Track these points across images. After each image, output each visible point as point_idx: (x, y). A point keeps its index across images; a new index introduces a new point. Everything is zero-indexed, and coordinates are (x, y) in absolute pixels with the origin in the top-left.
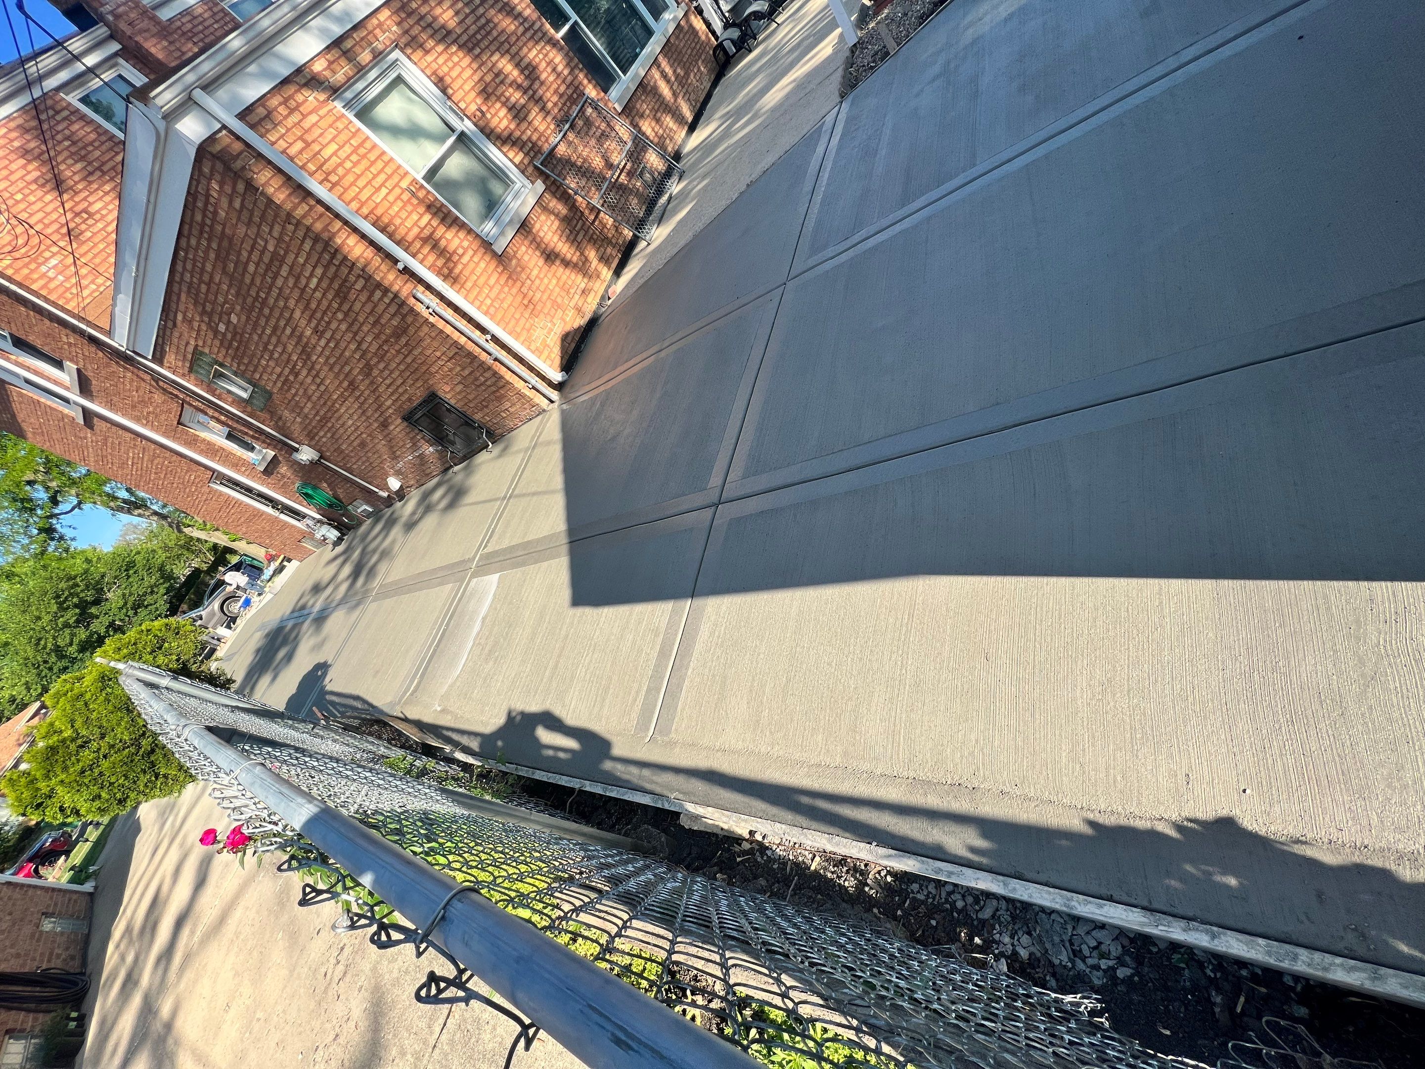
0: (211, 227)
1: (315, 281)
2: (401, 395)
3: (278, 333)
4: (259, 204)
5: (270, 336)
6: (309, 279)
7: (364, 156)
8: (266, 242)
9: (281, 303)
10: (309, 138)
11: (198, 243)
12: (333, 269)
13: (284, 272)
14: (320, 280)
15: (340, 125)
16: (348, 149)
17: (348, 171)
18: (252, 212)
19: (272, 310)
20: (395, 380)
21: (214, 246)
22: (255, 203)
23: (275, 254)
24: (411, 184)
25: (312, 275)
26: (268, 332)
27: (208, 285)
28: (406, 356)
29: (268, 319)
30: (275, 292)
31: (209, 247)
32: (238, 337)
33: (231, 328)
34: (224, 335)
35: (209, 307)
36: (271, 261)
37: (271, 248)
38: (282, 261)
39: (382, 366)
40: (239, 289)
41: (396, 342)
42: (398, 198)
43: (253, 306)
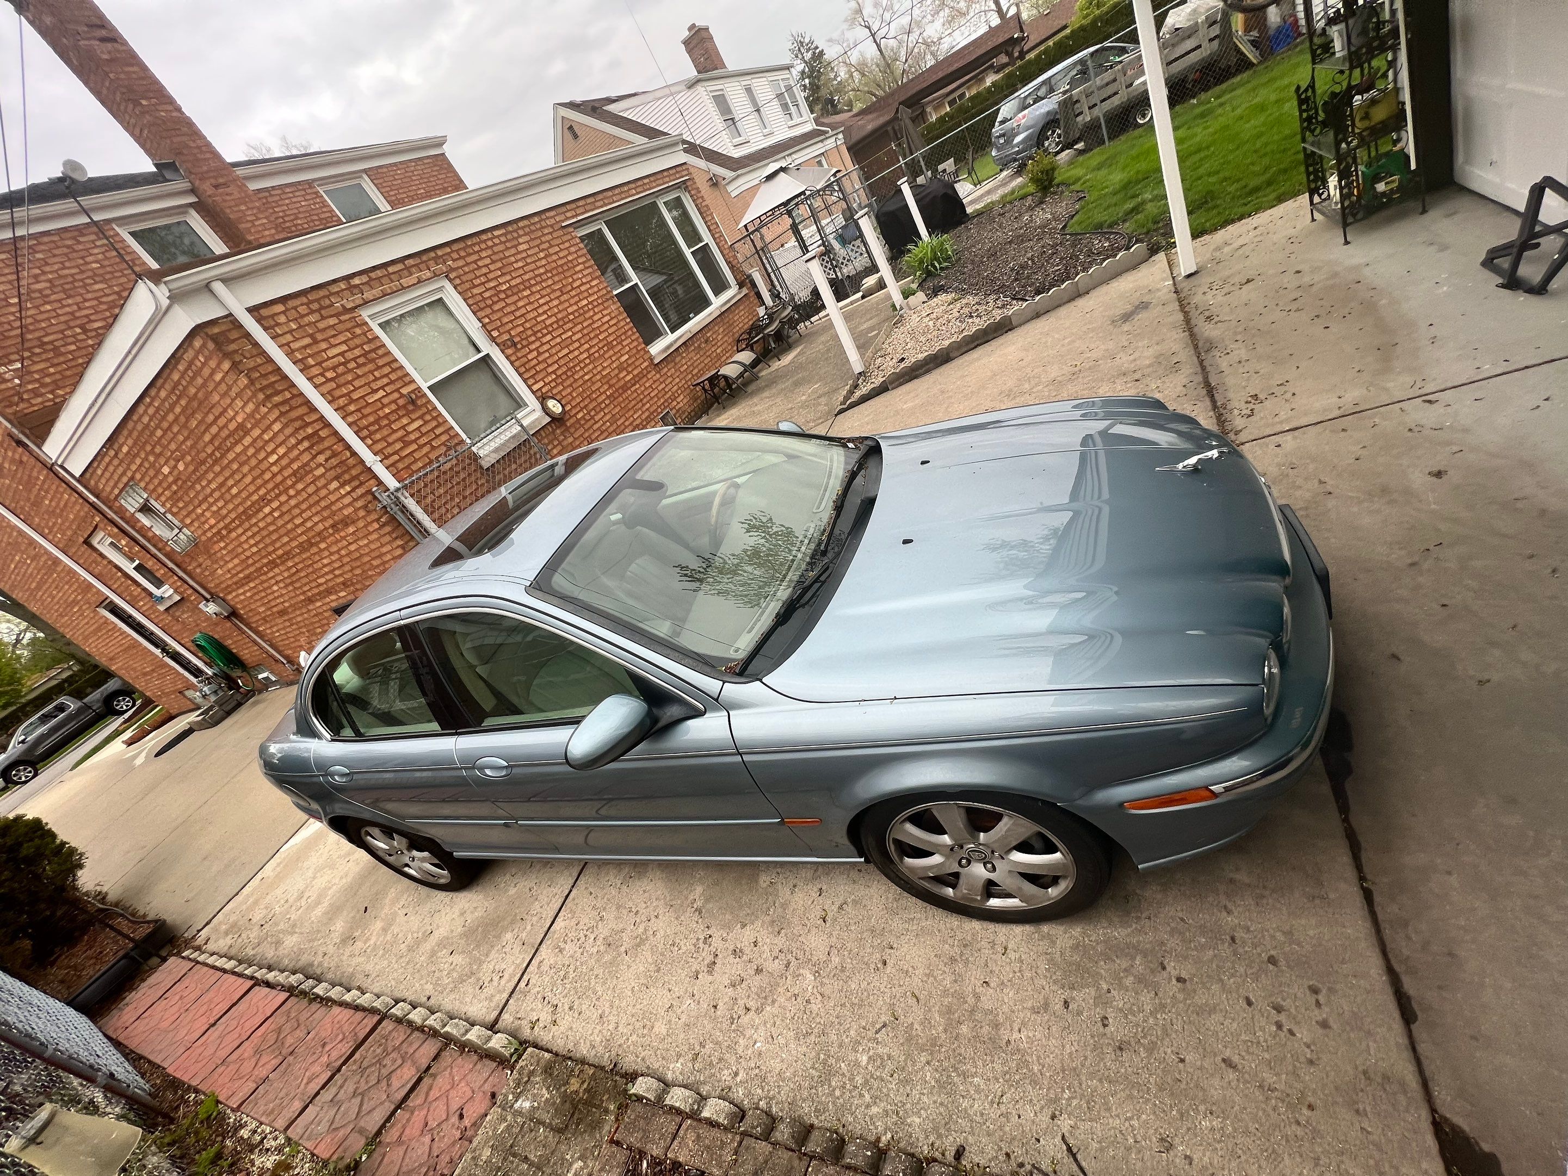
1: (275, 457)
3: (223, 490)
4: (239, 383)
5: (213, 491)
6: (269, 454)
8: (237, 413)
9: (235, 466)
11: (168, 396)
13: (247, 441)
14: (280, 458)
18: (230, 388)
19: (223, 469)
21: (183, 402)
22: (235, 382)
23: (241, 426)
25: (273, 452)
26: (213, 486)
27: (165, 432)
29: (217, 475)
30: (231, 456)
31: (176, 403)
32: (180, 483)
33: (175, 473)
34: (166, 476)
35: (158, 450)
40: (196, 443)
41: (342, 530)
43: (203, 462)
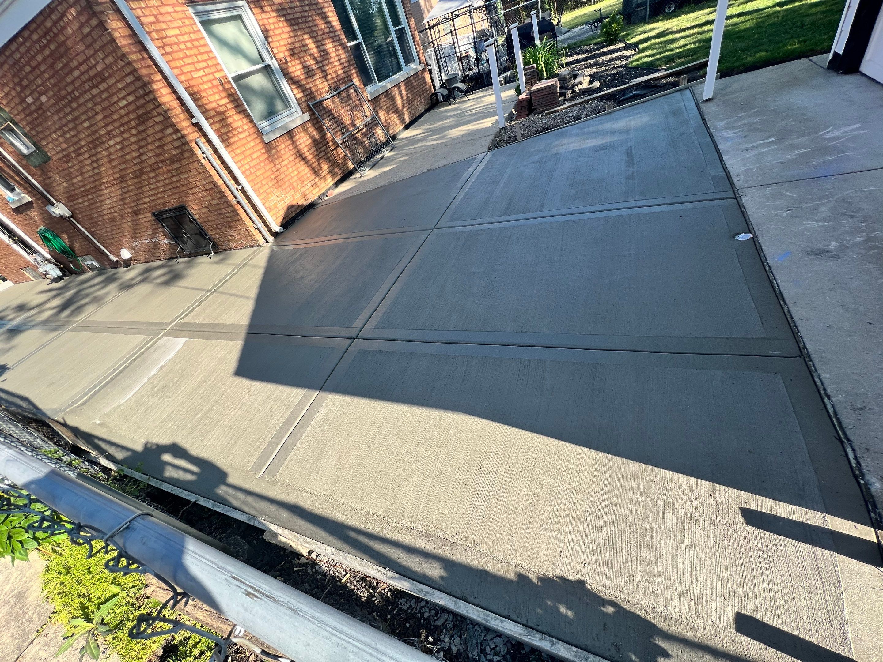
0: (56, 35)
1: (124, 103)
2: (159, 198)
3: (77, 123)
4: (104, 38)
5: (69, 122)
6: (120, 99)
7: (197, 47)
8: (98, 63)
9: (90, 105)
10: (161, 18)
11: (39, 40)
12: (142, 101)
13: (103, 86)
14: (129, 104)
15: (187, 22)
16: (186, 38)
17: (181, 50)
18: (95, 41)
19: (79, 106)
20: (158, 187)
21: (52, 47)
22: (100, 37)
23: (99, 74)
24: (223, 77)
25: (124, 98)
26: (69, 118)
27: (33, 69)
28: (173, 176)
29: (73, 110)
30: (88, 96)
31: (46, 46)
32: (40, 112)
33: (38, 103)
34: (29, 105)
35: (25, 82)
36: (95, 76)
37: (99, 68)
38: (104, 80)
39: (152, 175)
40: (59, 82)
41: (170, 165)
42: (210, 81)
43: (63, 98)
